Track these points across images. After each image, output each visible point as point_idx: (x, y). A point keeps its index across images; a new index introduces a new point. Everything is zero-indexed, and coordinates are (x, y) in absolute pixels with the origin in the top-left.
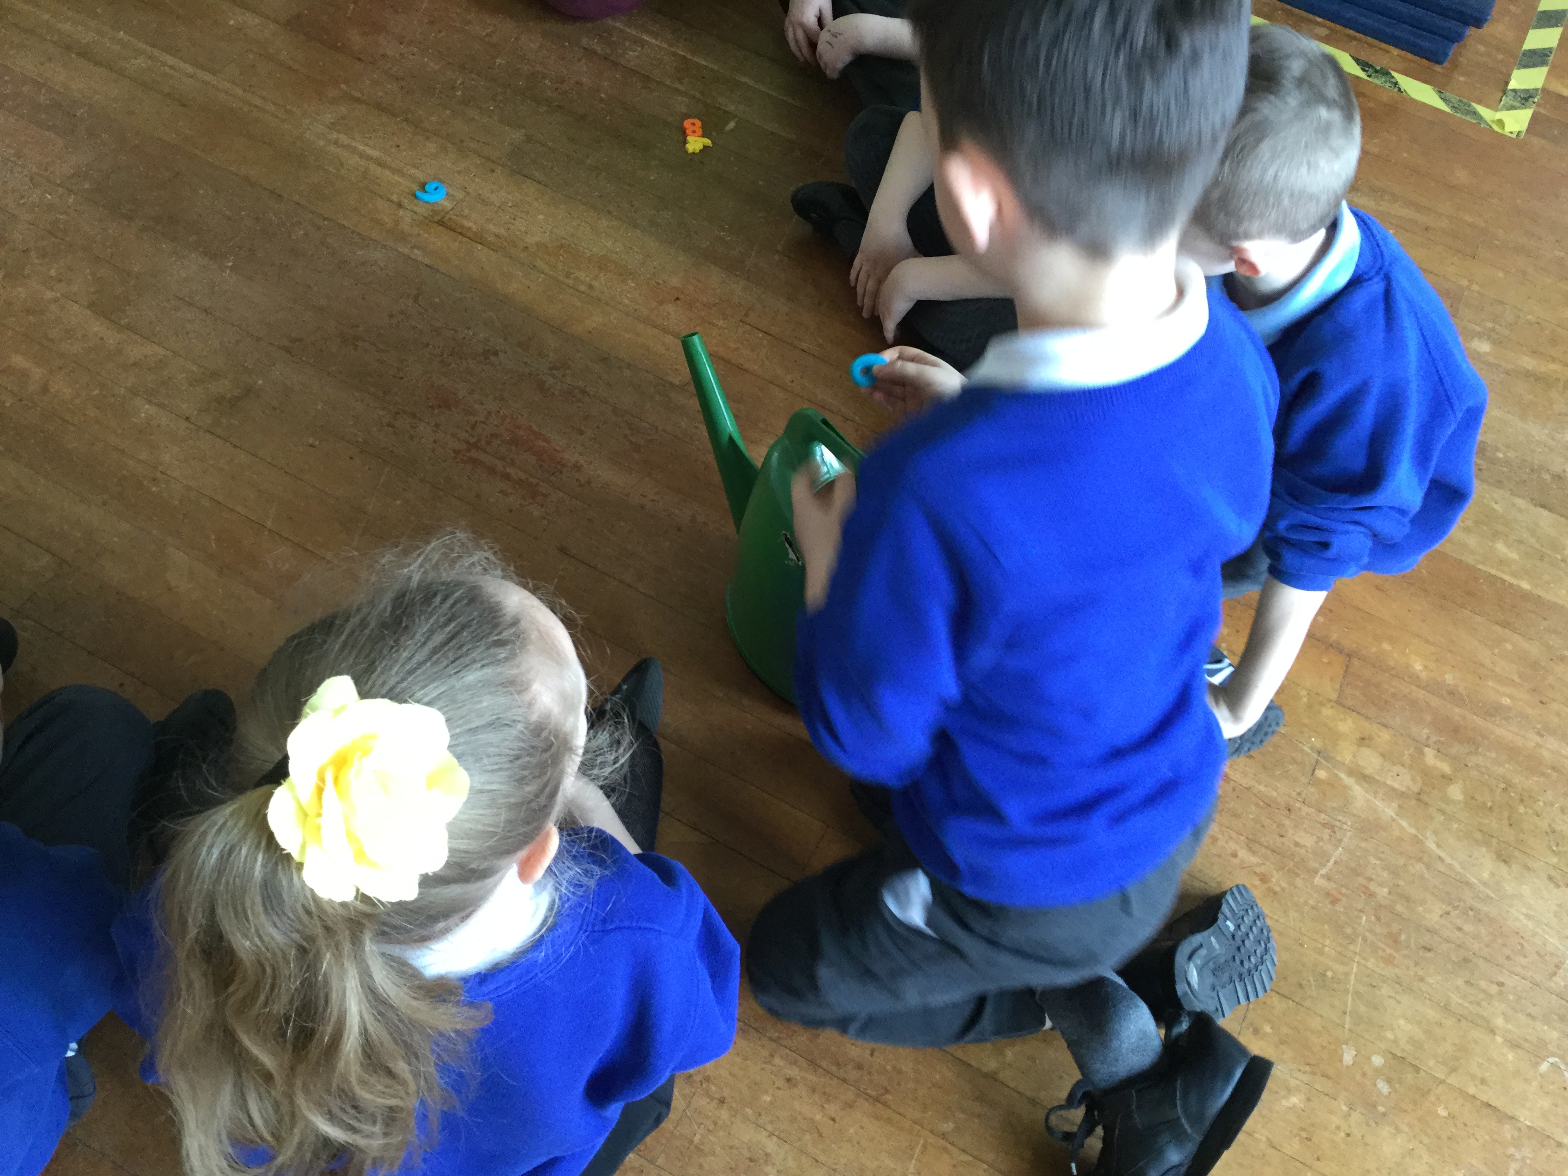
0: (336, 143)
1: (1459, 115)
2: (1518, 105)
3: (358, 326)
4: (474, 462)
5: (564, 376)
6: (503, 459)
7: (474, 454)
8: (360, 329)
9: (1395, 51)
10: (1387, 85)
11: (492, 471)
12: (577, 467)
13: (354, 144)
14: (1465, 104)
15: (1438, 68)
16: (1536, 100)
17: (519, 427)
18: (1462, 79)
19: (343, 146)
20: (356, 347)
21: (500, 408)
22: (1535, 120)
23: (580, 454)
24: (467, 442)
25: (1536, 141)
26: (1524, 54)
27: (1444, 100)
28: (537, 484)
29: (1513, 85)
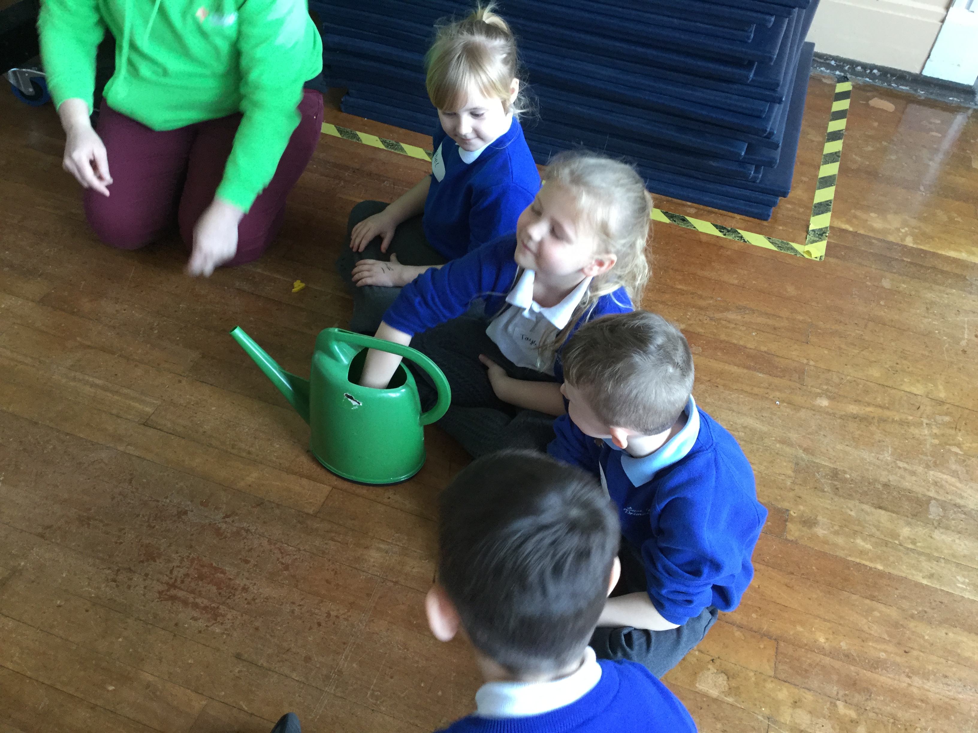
0: (74, 379)
1: (782, 251)
2: (818, 239)
3: (90, 509)
4: (173, 598)
5: (233, 521)
6: (192, 592)
7: (173, 592)
8: (92, 511)
9: (738, 217)
10: (737, 238)
11: (185, 603)
12: (245, 589)
13: (87, 378)
14: (785, 244)
15: (765, 223)
16: (827, 234)
17: (203, 566)
18: (781, 228)
19: (80, 380)
20: (89, 524)
21: (190, 554)
22: (829, 247)
23: (248, 579)
24: (168, 584)
25: (832, 260)
26: (815, 207)
27: (772, 243)
28: (218, 608)
29: (811, 227)
